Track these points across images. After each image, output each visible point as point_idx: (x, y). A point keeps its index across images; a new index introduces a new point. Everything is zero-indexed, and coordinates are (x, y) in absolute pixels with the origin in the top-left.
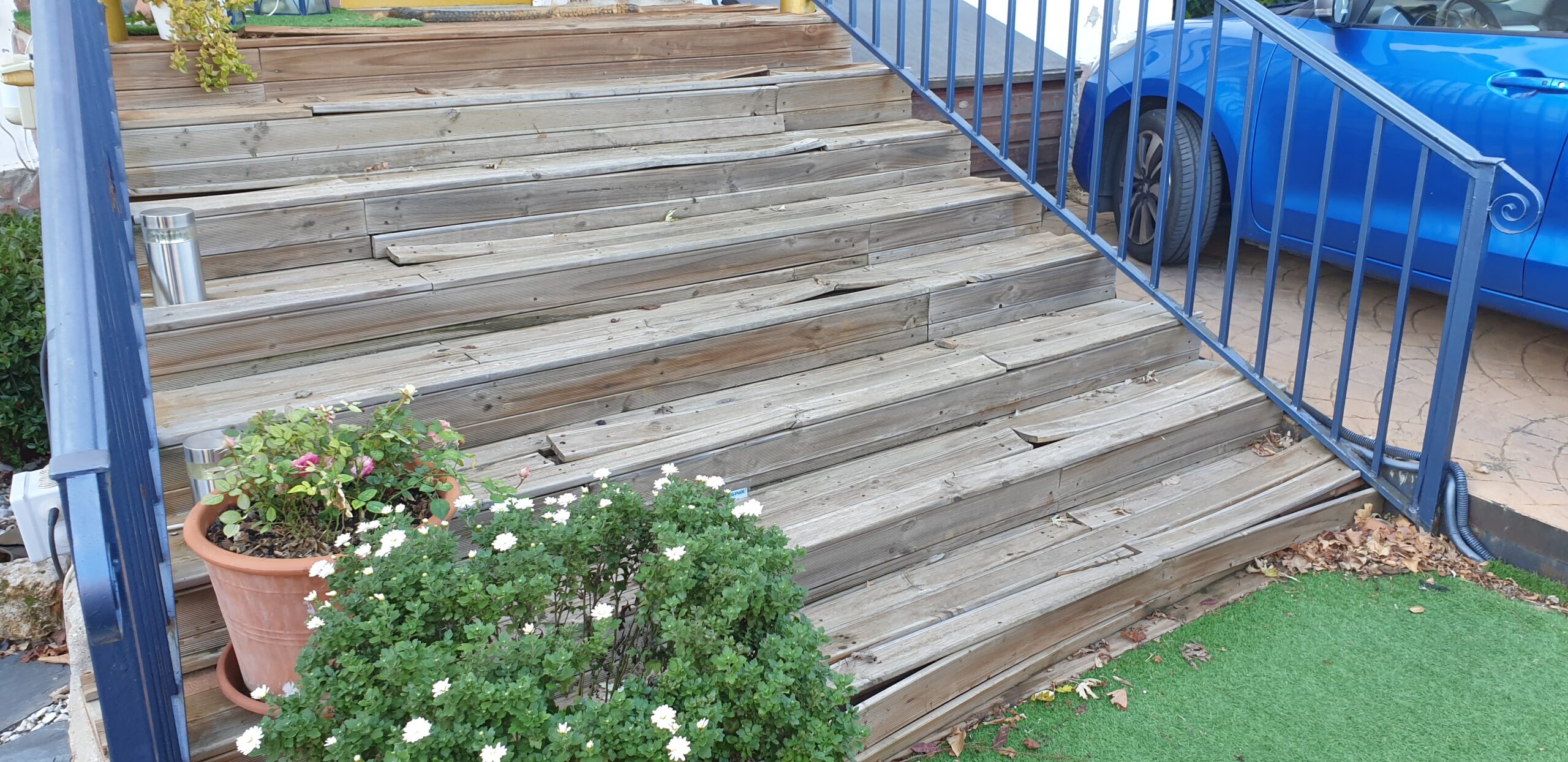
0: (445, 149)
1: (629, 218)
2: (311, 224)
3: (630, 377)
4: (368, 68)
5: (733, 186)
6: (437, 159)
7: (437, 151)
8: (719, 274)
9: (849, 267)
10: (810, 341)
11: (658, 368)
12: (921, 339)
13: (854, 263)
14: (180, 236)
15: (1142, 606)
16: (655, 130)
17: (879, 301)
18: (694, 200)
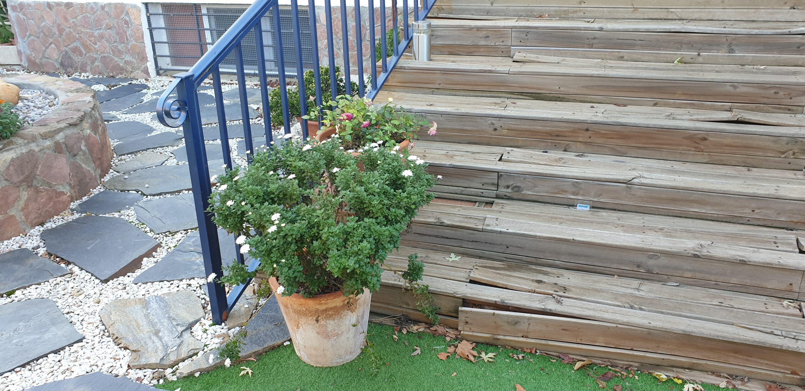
0: (580, 11)
1: (651, 58)
2: (488, 37)
3: (570, 134)
5: (732, 49)
6: (575, 15)
7: (576, 12)
8: (676, 96)
9: (784, 111)
10: (697, 145)
11: (588, 134)
12: (797, 167)
13: (789, 110)
14: (424, 33)
15: (799, 377)
16: (710, 12)
17: (761, 133)
18: (699, 55)
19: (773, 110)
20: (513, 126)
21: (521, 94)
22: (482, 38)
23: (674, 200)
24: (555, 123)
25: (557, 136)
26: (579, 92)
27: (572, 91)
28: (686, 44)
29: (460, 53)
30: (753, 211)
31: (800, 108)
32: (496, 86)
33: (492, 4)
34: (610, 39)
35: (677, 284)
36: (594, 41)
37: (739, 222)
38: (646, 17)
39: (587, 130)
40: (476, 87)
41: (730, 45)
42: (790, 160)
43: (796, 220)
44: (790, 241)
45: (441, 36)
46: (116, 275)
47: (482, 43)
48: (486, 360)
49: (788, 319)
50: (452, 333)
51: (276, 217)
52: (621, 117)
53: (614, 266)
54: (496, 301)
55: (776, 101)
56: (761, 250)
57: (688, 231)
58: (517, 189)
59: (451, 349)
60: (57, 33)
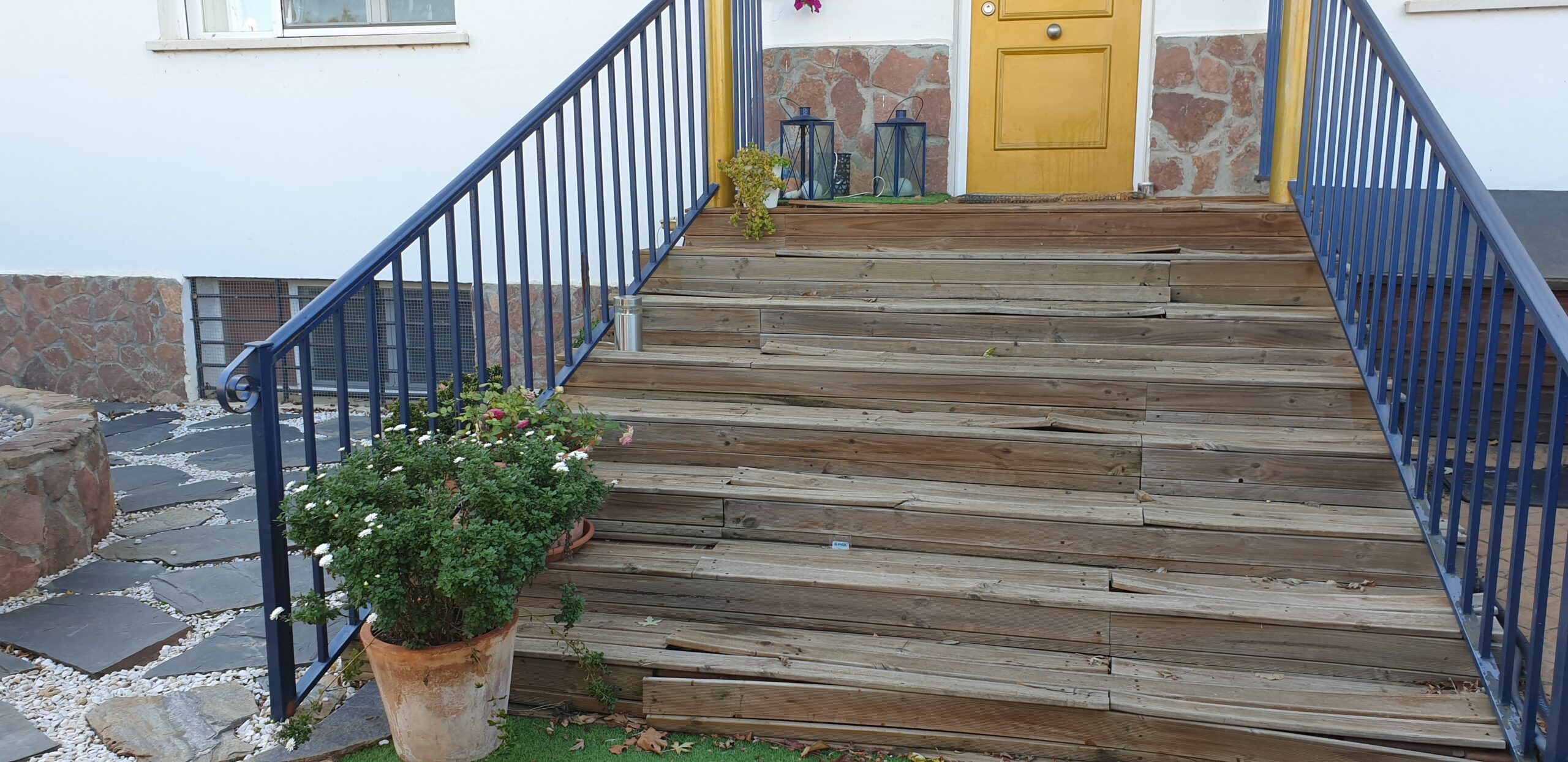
0: (861, 287)
1: (953, 349)
2: (727, 320)
3: (830, 448)
4: (853, 230)
5: (1059, 337)
6: (855, 293)
7: (856, 288)
8: (979, 399)
9: (1121, 418)
10: (998, 460)
11: (854, 447)
12: (1127, 489)
13: (1128, 415)
14: (630, 312)
15: (1095, 748)
16: (1036, 289)
17: (1078, 442)
18: (1016, 344)
19: (1107, 416)
20: (751, 438)
21: (770, 397)
22: (718, 321)
23: (958, 531)
24: (808, 433)
25: (813, 451)
26: (848, 394)
27: (840, 393)
28: (998, 329)
29: (688, 342)
30: (1063, 543)
31: (1141, 413)
32: (733, 386)
33: (738, 276)
34: (894, 323)
35: (953, 642)
36: (875, 326)
37: (1048, 560)
38: (952, 296)
39: (852, 441)
41: (1056, 331)
42: (1121, 479)
43: (1116, 554)
44: (1102, 578)
45: (660, 319)
46: (117, 668)
47: (720, 328)
48: (678, 752)
49: (1089, 676)
50: (636, 723)
51: (372, 516)
52: (898, 424)
53: (872, 620)
54: (698, 668)
55: (1109, 404)
56: (1061, 589)
57: (972, 570)
58: (751, 523)
59: (630, 742)
60: (24, 327)
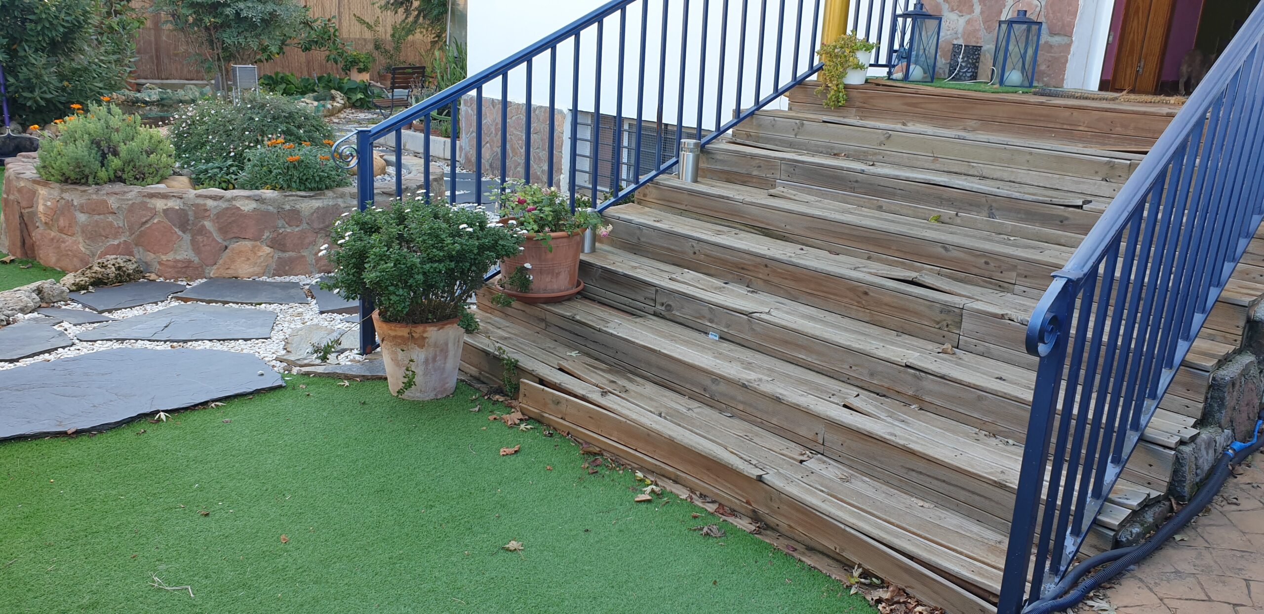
2: (760, 167)
5: (993, 213)
7: (875, 154)
9: (994, 287)
10: (859, 299)
14: (691, 152)
15: (751, 508)
18: (957, 214)
19: (982, 283)
20: (709, 252)
21: (753, 227)
22: (754, 167)
23: (786, 343)
24: (741, 254)
25: (743, 269)
26: (802, 233)
27: (796, 231)
28: (944, 200)
29: (736, 181)
30: (851, 367)
32: (732, 215)
33: (796, 135)
34: (871, 184)
35: (730, 415)
36: (856, 185)
39: (766, 266)
40: (715, 213)
41: (991, 208)
42: (945, 333)
43: (886, 385)
44: (848, 396)
45: (720, 160)
47: (755, 173)
48: (522, 430)
49: (784, 460)
53: (687, 386)
55: (987, 273)
56: (810, 396)
58: (669, 307)
59: (505, 416)
